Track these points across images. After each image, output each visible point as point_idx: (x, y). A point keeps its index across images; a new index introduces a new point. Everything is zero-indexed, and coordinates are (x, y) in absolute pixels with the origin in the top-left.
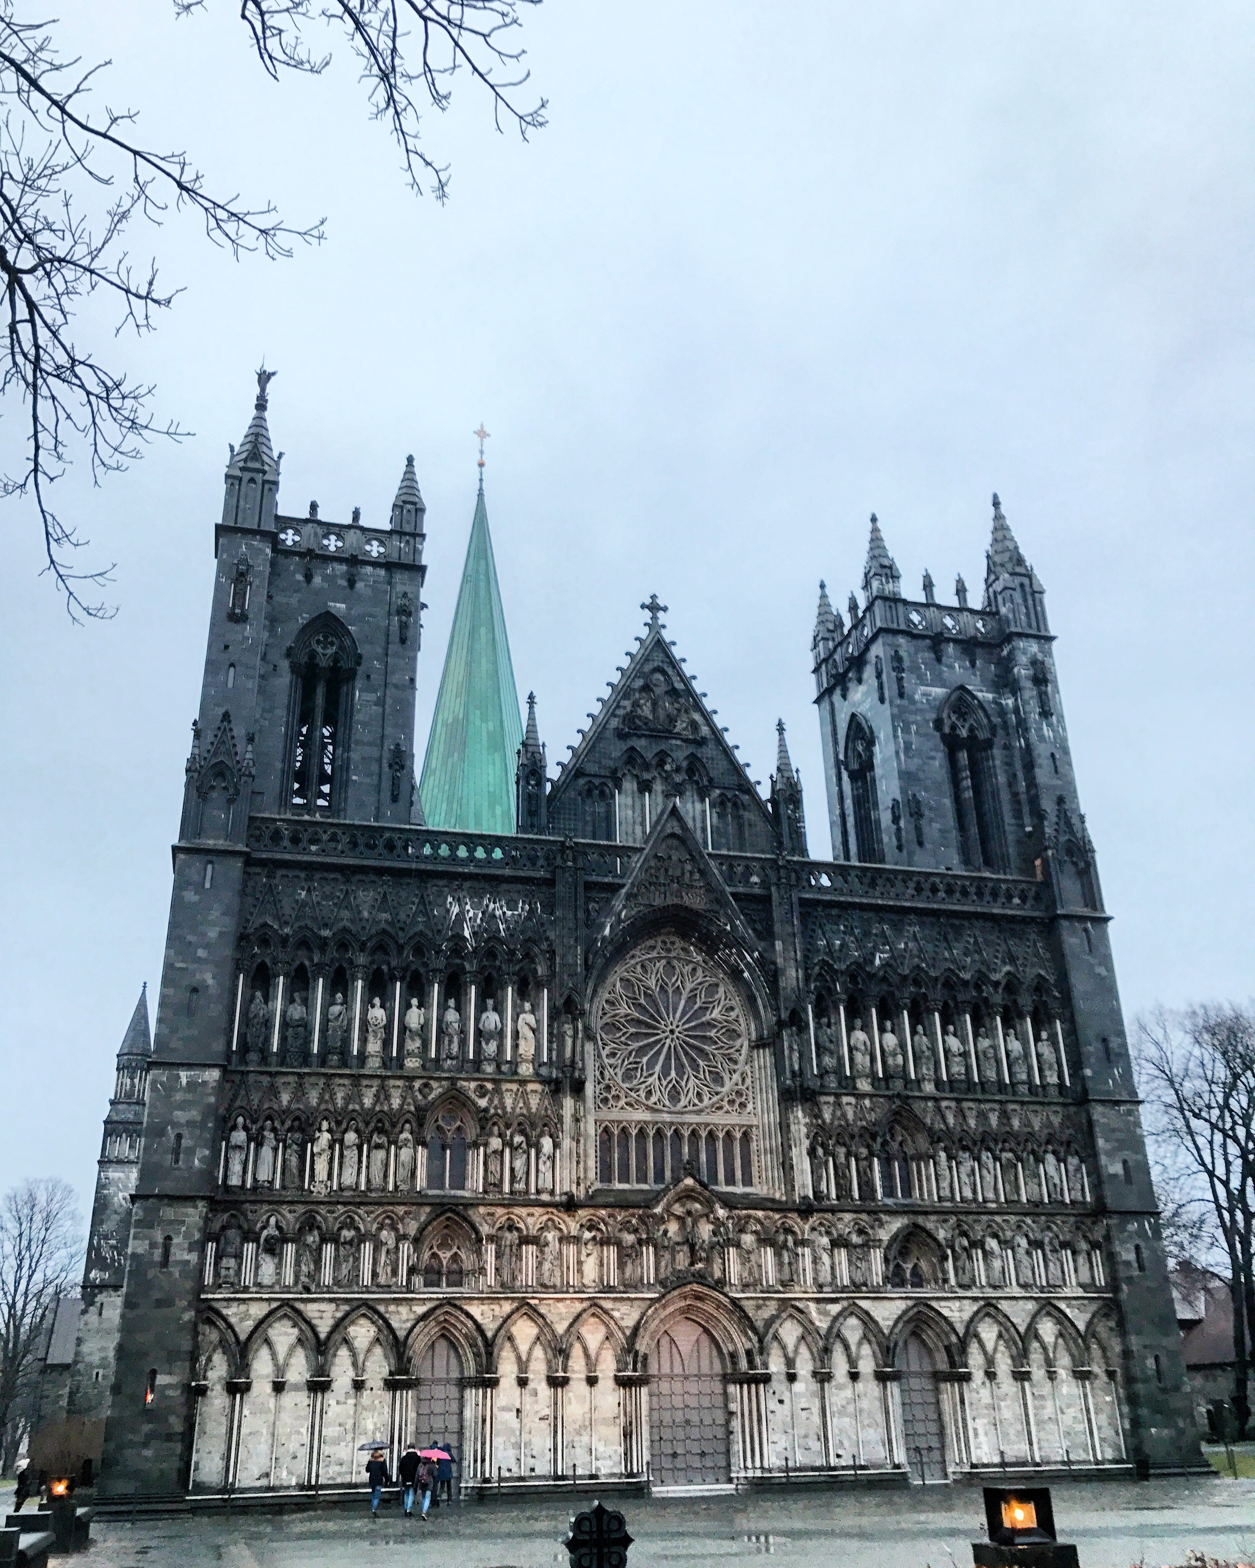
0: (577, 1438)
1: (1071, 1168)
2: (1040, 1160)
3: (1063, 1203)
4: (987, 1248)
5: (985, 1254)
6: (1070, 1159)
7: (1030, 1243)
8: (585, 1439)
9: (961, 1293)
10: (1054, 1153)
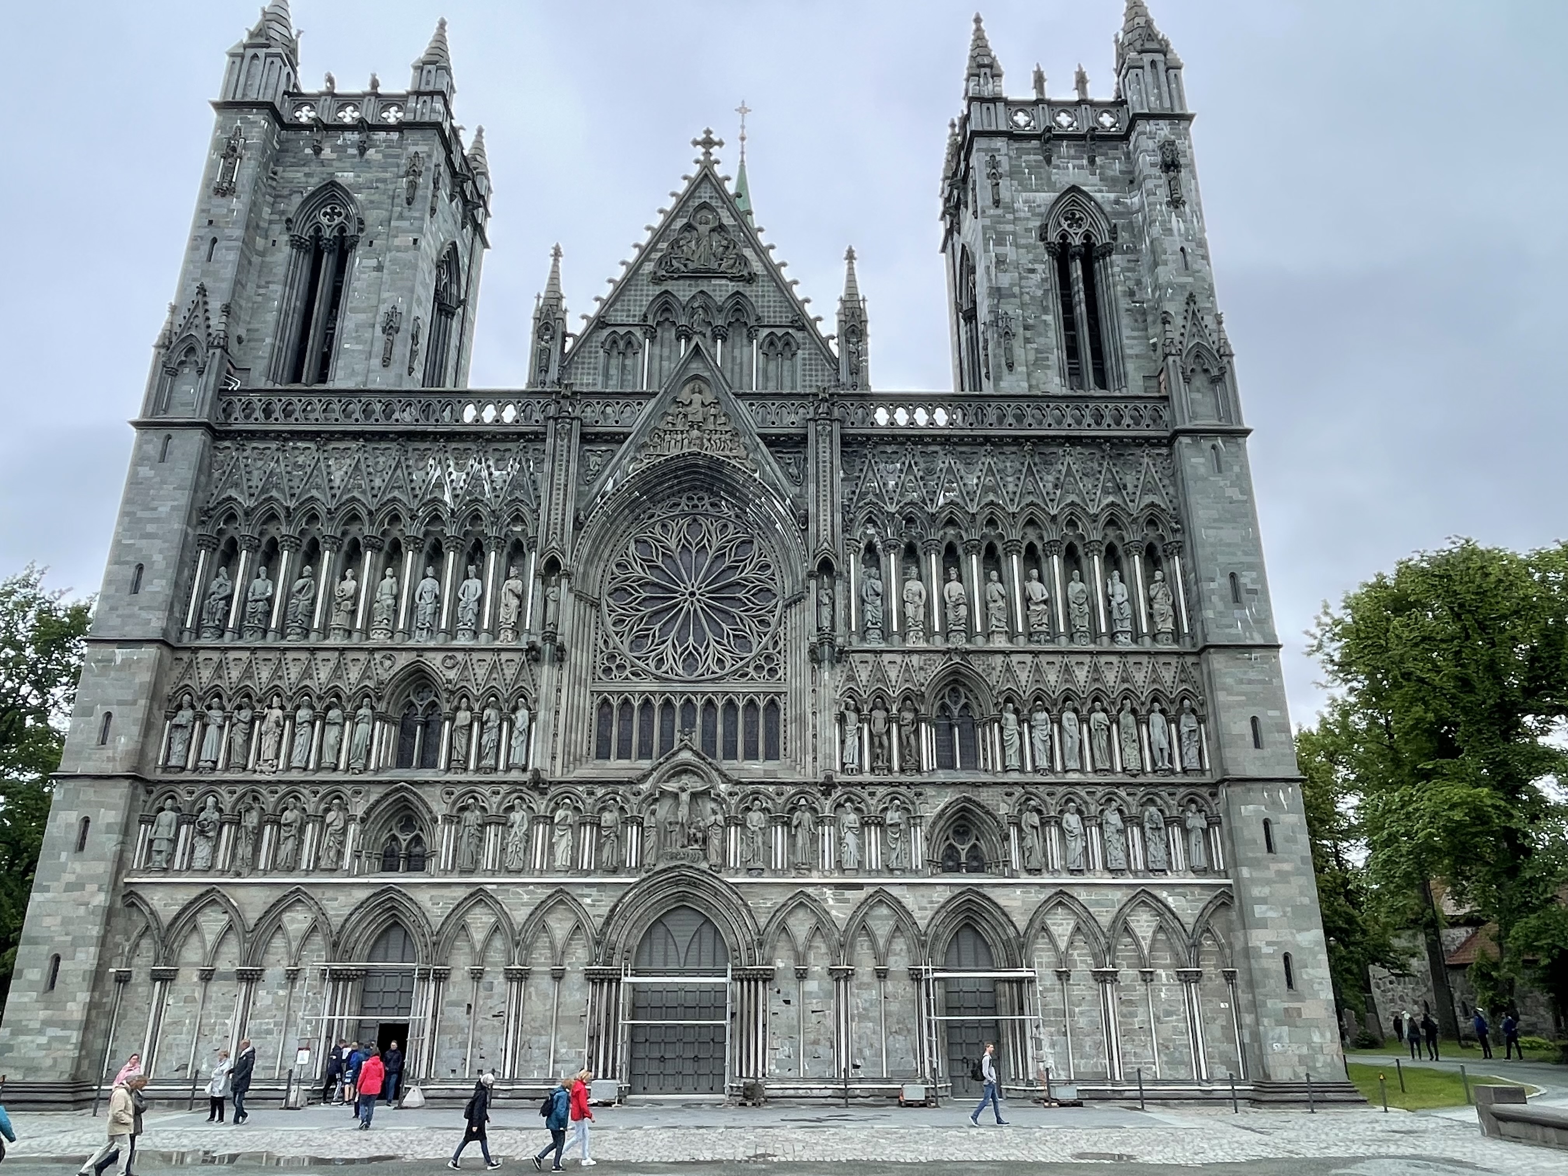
0: (534, 1039)
1: (1185, 730)
2: (1142, 721)
3: (1172, 772)
4: (1064, 825)
5: (1062, 832)
6: (1183, 718)
7: (1124, 820)
8: (544, 1039)
9: (1025, 879)
10: (1163, 711)
